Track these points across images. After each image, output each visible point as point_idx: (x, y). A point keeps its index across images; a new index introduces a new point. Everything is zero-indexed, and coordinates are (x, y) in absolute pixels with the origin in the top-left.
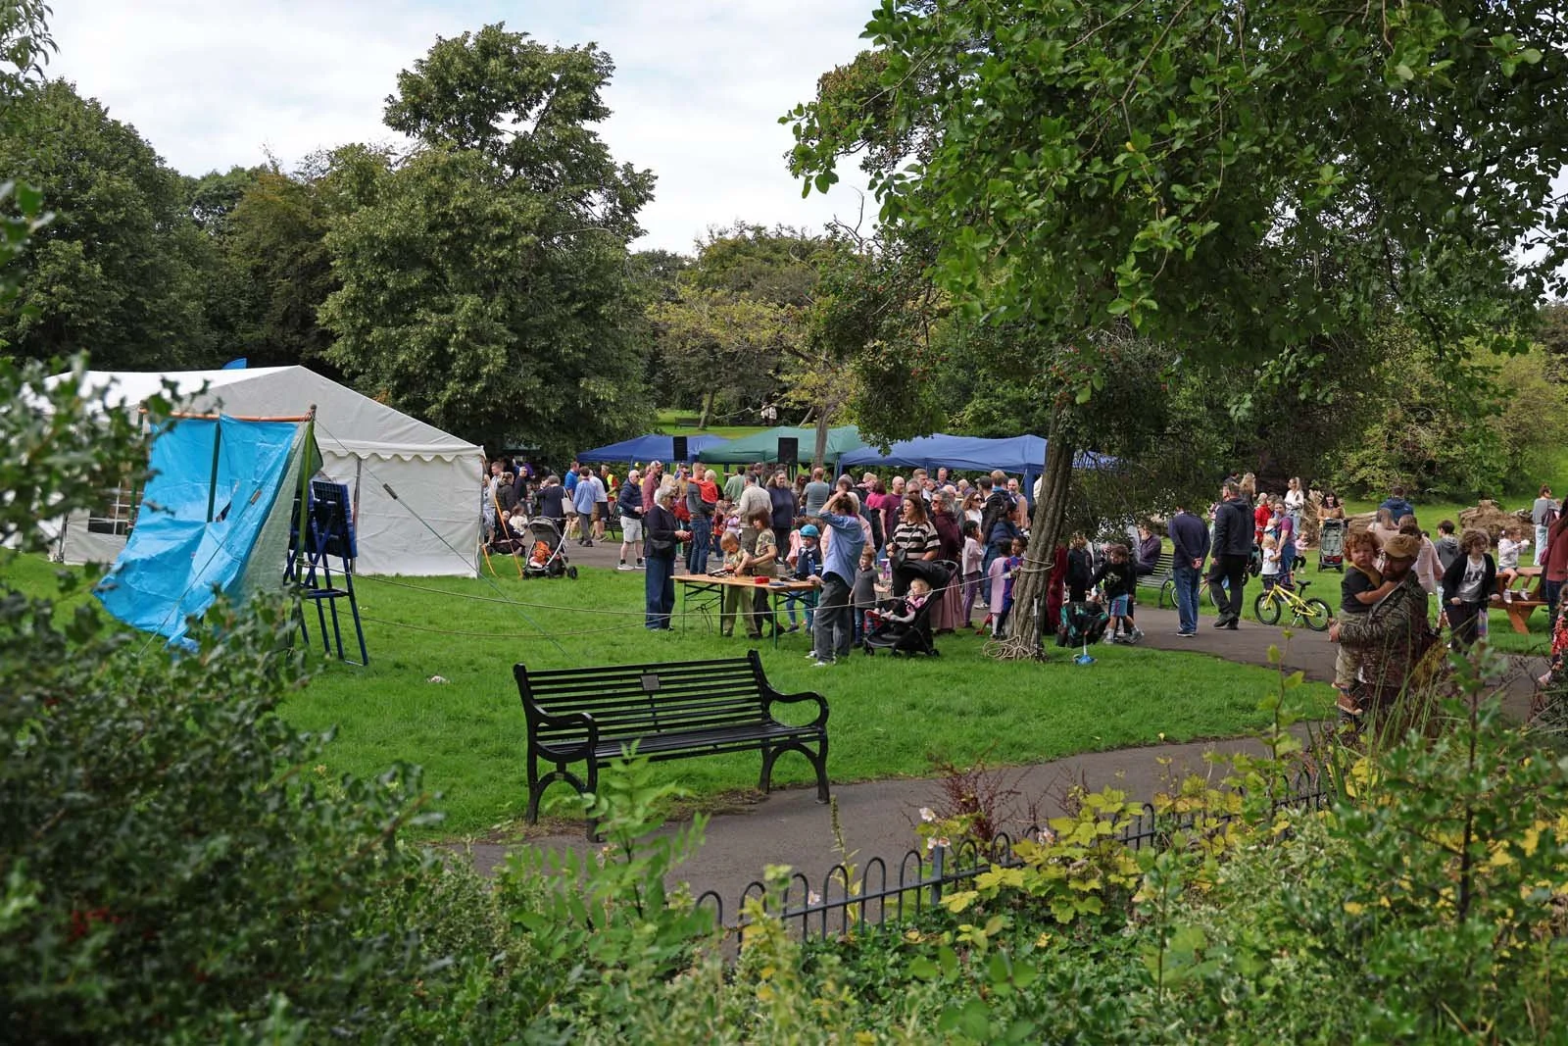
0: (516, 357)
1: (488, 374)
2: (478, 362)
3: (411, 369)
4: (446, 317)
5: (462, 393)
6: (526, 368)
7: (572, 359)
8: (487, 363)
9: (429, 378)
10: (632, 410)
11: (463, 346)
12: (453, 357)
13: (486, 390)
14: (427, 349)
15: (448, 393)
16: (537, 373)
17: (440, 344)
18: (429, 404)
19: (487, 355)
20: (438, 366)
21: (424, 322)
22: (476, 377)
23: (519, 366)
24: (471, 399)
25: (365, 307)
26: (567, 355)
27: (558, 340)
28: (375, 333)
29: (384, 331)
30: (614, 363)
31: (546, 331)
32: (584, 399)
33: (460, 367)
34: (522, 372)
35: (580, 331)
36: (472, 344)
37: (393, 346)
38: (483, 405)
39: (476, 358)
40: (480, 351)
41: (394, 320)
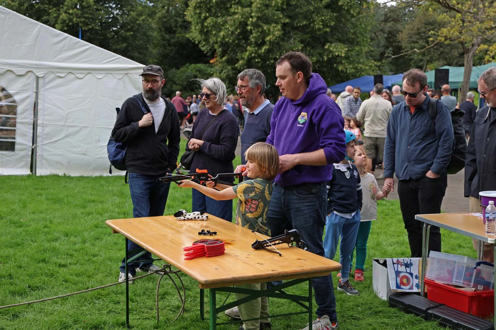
0: (290, 32)
1: (270, 41)
2: (264, 34)
3: (227, 40)
4: (247, 9)
5: (256, 53)
6: (295, 39)
7: (322, 32)
8: (269, 35)
9: (238, 45)
10: (359, 63)
11: (256, 25)
12: (251, 32)
13: (269, 51)
14: (236, 29)
15: (247, 53)
16: (302, 42)
17: (243, 25)
18: (238, 60)
19: (269, 30)
20: (243, 38)
21: (235, 13)
22: (263, 43)
23: (290, 38)
24: (259, 56)
25: (206, 7)
26: (319, 29)
27: (314, 21)
28: (209, 20)
29: (214, 19)
30: (351, 36)
31: (307, 16)
32: (327, 56)
33: (254, 37)
34: (292, 40)
35: (328, 15)
36: (261, 24)
37: (218, 27)
38: (268, 60)
39: (263, 32)
40: (265, 28)
41: (222, 13)
